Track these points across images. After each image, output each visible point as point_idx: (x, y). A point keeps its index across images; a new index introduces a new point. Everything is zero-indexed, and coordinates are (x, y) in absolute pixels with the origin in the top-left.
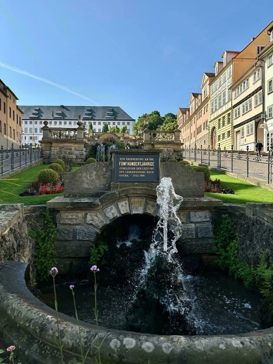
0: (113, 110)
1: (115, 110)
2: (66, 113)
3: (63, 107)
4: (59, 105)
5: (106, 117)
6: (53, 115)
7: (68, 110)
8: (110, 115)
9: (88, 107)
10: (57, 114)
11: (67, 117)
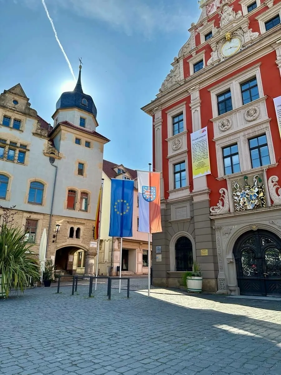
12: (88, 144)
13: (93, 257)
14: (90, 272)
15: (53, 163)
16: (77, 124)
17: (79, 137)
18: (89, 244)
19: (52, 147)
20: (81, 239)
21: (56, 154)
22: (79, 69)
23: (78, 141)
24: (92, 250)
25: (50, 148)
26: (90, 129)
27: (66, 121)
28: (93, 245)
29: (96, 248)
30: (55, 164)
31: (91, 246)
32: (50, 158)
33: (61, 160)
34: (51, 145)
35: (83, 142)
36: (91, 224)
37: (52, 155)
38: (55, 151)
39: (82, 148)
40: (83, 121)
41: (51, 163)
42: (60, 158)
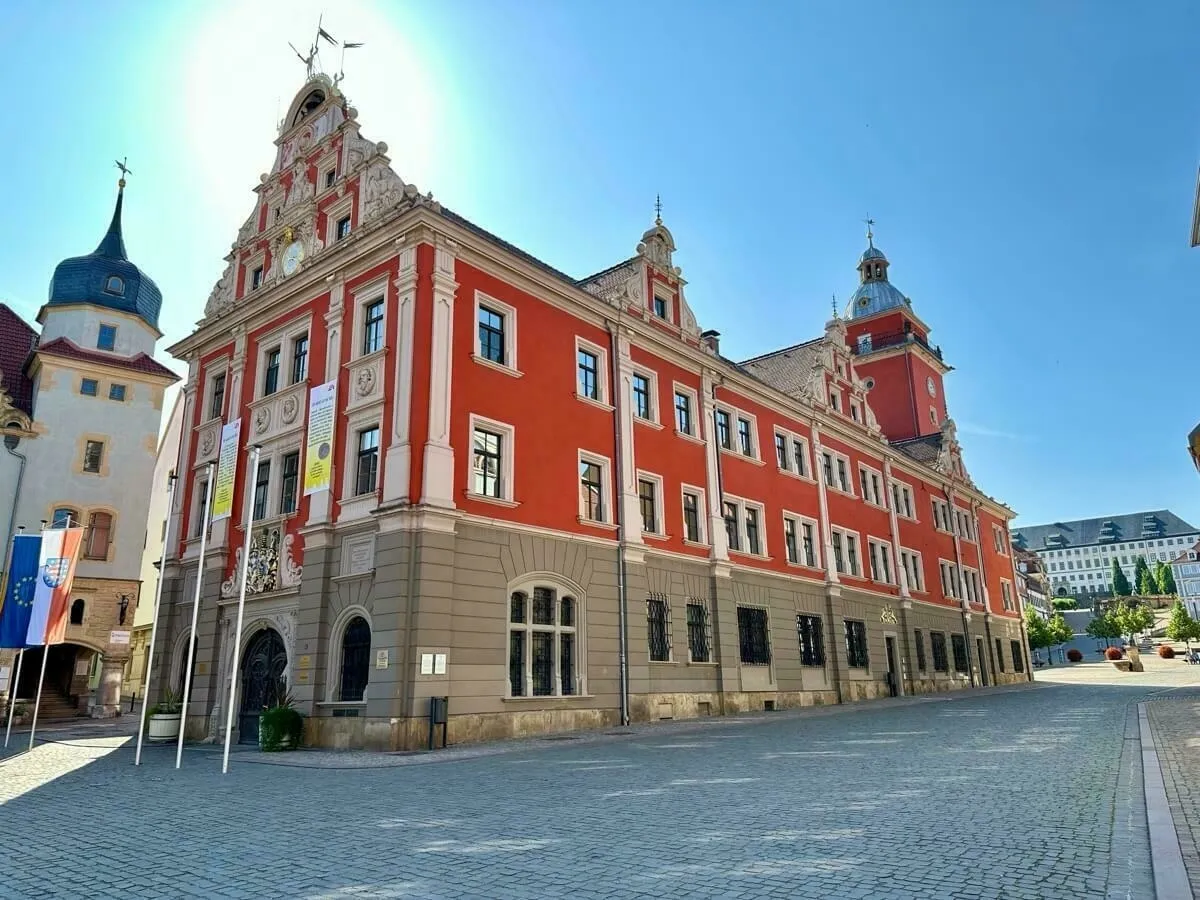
0: (1155, 520)
1: (1160, 518)
2: (1067, 535)
3: (1059, 525)
4: (1053, 523)
5: (1143, 533)
6: (1045, 543)
7: (1070, 530)
8: (1150, 530)
9: (1105, 519)
10: (1053, 540)
11: (1068, 542)
12: (118, 393)
13: (119, 665)
14: (108, 700)
15: (13, 448)
16: (89, 343)
17: (92, 377)
18: (107, 636)
19: (12, 408)
20: (85, 625)
21: (23, 427)
22: (119, 188)
23: (89, 387)
24: (115, 650)
25: (9, 411)
26: (128, 352)
27: (61, 338)
28: (120, 638)
29: (126, 645)
30: (19, 450)
31: (112, 640)
32: (6, 437)
33: (38, 438)
34: (12, 404)
35: (104, 387)
36: (114, 590)
37: (12, 431)
38: (20, 420)
39: (101, 403)
40: (107, 335)
41: (7, 447)
42: (33, 435)
